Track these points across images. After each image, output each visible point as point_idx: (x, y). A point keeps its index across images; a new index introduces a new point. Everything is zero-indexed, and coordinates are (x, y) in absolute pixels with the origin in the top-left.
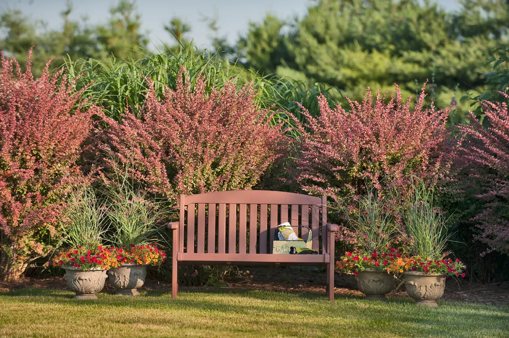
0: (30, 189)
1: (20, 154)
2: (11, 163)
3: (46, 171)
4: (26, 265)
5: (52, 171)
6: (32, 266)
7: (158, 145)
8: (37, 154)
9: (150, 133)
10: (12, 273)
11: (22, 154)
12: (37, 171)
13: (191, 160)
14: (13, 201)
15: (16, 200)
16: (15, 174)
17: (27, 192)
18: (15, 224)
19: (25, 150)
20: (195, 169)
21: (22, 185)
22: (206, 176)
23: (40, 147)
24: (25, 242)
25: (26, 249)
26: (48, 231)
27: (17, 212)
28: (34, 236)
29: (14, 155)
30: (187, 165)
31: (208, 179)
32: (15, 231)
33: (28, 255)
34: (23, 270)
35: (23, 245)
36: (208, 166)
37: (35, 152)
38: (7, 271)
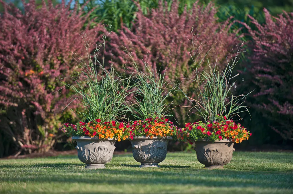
0: (57, 85)
1: (49, 59)
2: (43, 67)
3: (68, 71)
4: (54, 141)
5: (72, 72)
6: (59, 141)
7: (149, 50)
8: (61, 60)
9: (142, 42)
10: (44, 147)
11: (51, 60)
12: (61, 71)
13: (173, 60)
14: (46, 94)
15: (48, 93)
16: (47, 73)
17: (56, 87)
18: (48, 109)
19: (53, 57)
20: (177, 66)
21: (52, 82)
22: (185, 71)
23: (64, 54)
24: (53, 124)
25: (54, 129)
26: (71, 116)
27: (49, 101)
28: (60, 119)
29: (45, 60)
30: (171, 63)
31: (186, 73)
32: (48, 115)
33: (56, 133)
34: (52, 144)
35: (52, 126)
36: (186, 63)
37: (60, 58)
38: (41, 146)
